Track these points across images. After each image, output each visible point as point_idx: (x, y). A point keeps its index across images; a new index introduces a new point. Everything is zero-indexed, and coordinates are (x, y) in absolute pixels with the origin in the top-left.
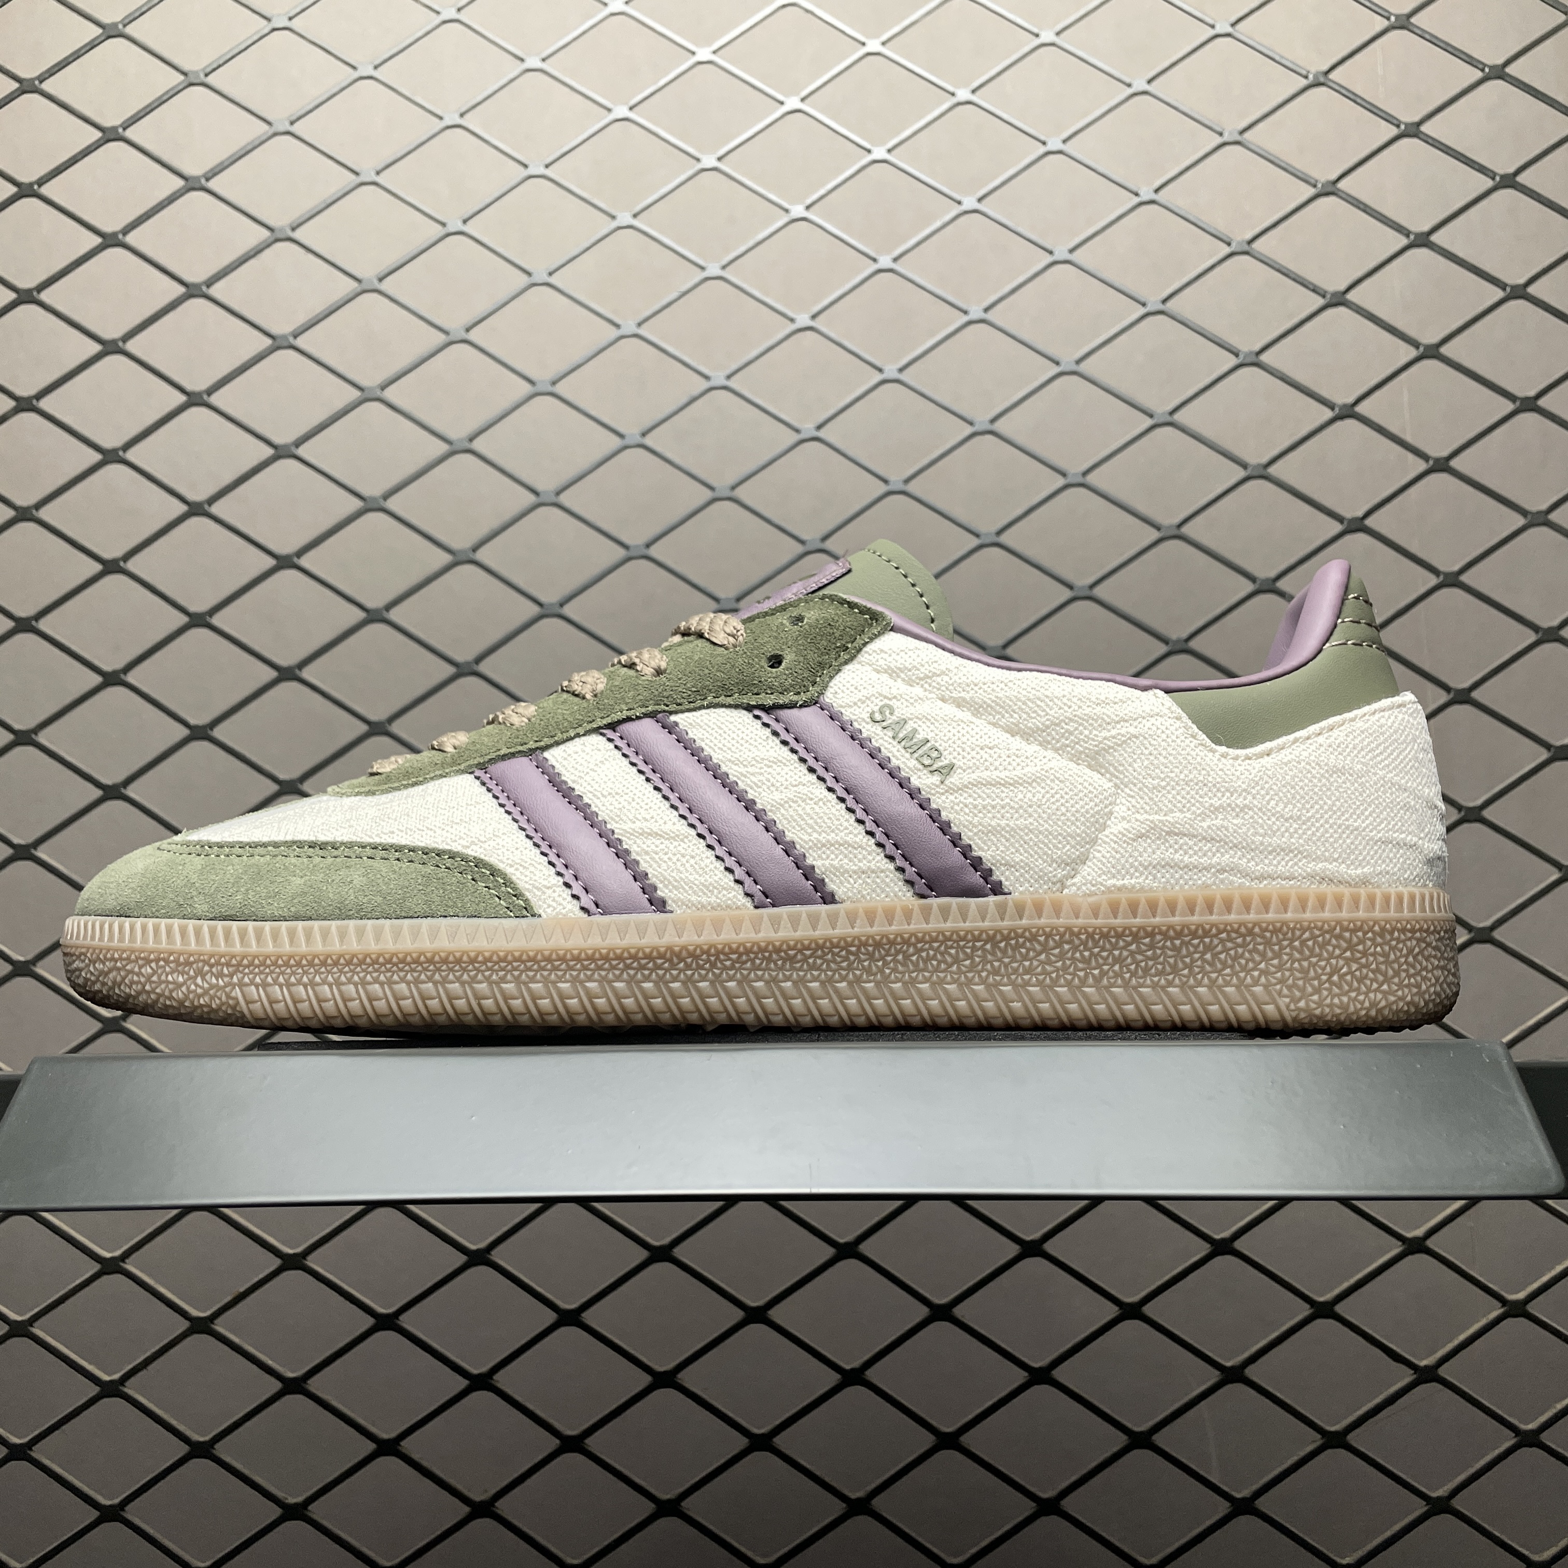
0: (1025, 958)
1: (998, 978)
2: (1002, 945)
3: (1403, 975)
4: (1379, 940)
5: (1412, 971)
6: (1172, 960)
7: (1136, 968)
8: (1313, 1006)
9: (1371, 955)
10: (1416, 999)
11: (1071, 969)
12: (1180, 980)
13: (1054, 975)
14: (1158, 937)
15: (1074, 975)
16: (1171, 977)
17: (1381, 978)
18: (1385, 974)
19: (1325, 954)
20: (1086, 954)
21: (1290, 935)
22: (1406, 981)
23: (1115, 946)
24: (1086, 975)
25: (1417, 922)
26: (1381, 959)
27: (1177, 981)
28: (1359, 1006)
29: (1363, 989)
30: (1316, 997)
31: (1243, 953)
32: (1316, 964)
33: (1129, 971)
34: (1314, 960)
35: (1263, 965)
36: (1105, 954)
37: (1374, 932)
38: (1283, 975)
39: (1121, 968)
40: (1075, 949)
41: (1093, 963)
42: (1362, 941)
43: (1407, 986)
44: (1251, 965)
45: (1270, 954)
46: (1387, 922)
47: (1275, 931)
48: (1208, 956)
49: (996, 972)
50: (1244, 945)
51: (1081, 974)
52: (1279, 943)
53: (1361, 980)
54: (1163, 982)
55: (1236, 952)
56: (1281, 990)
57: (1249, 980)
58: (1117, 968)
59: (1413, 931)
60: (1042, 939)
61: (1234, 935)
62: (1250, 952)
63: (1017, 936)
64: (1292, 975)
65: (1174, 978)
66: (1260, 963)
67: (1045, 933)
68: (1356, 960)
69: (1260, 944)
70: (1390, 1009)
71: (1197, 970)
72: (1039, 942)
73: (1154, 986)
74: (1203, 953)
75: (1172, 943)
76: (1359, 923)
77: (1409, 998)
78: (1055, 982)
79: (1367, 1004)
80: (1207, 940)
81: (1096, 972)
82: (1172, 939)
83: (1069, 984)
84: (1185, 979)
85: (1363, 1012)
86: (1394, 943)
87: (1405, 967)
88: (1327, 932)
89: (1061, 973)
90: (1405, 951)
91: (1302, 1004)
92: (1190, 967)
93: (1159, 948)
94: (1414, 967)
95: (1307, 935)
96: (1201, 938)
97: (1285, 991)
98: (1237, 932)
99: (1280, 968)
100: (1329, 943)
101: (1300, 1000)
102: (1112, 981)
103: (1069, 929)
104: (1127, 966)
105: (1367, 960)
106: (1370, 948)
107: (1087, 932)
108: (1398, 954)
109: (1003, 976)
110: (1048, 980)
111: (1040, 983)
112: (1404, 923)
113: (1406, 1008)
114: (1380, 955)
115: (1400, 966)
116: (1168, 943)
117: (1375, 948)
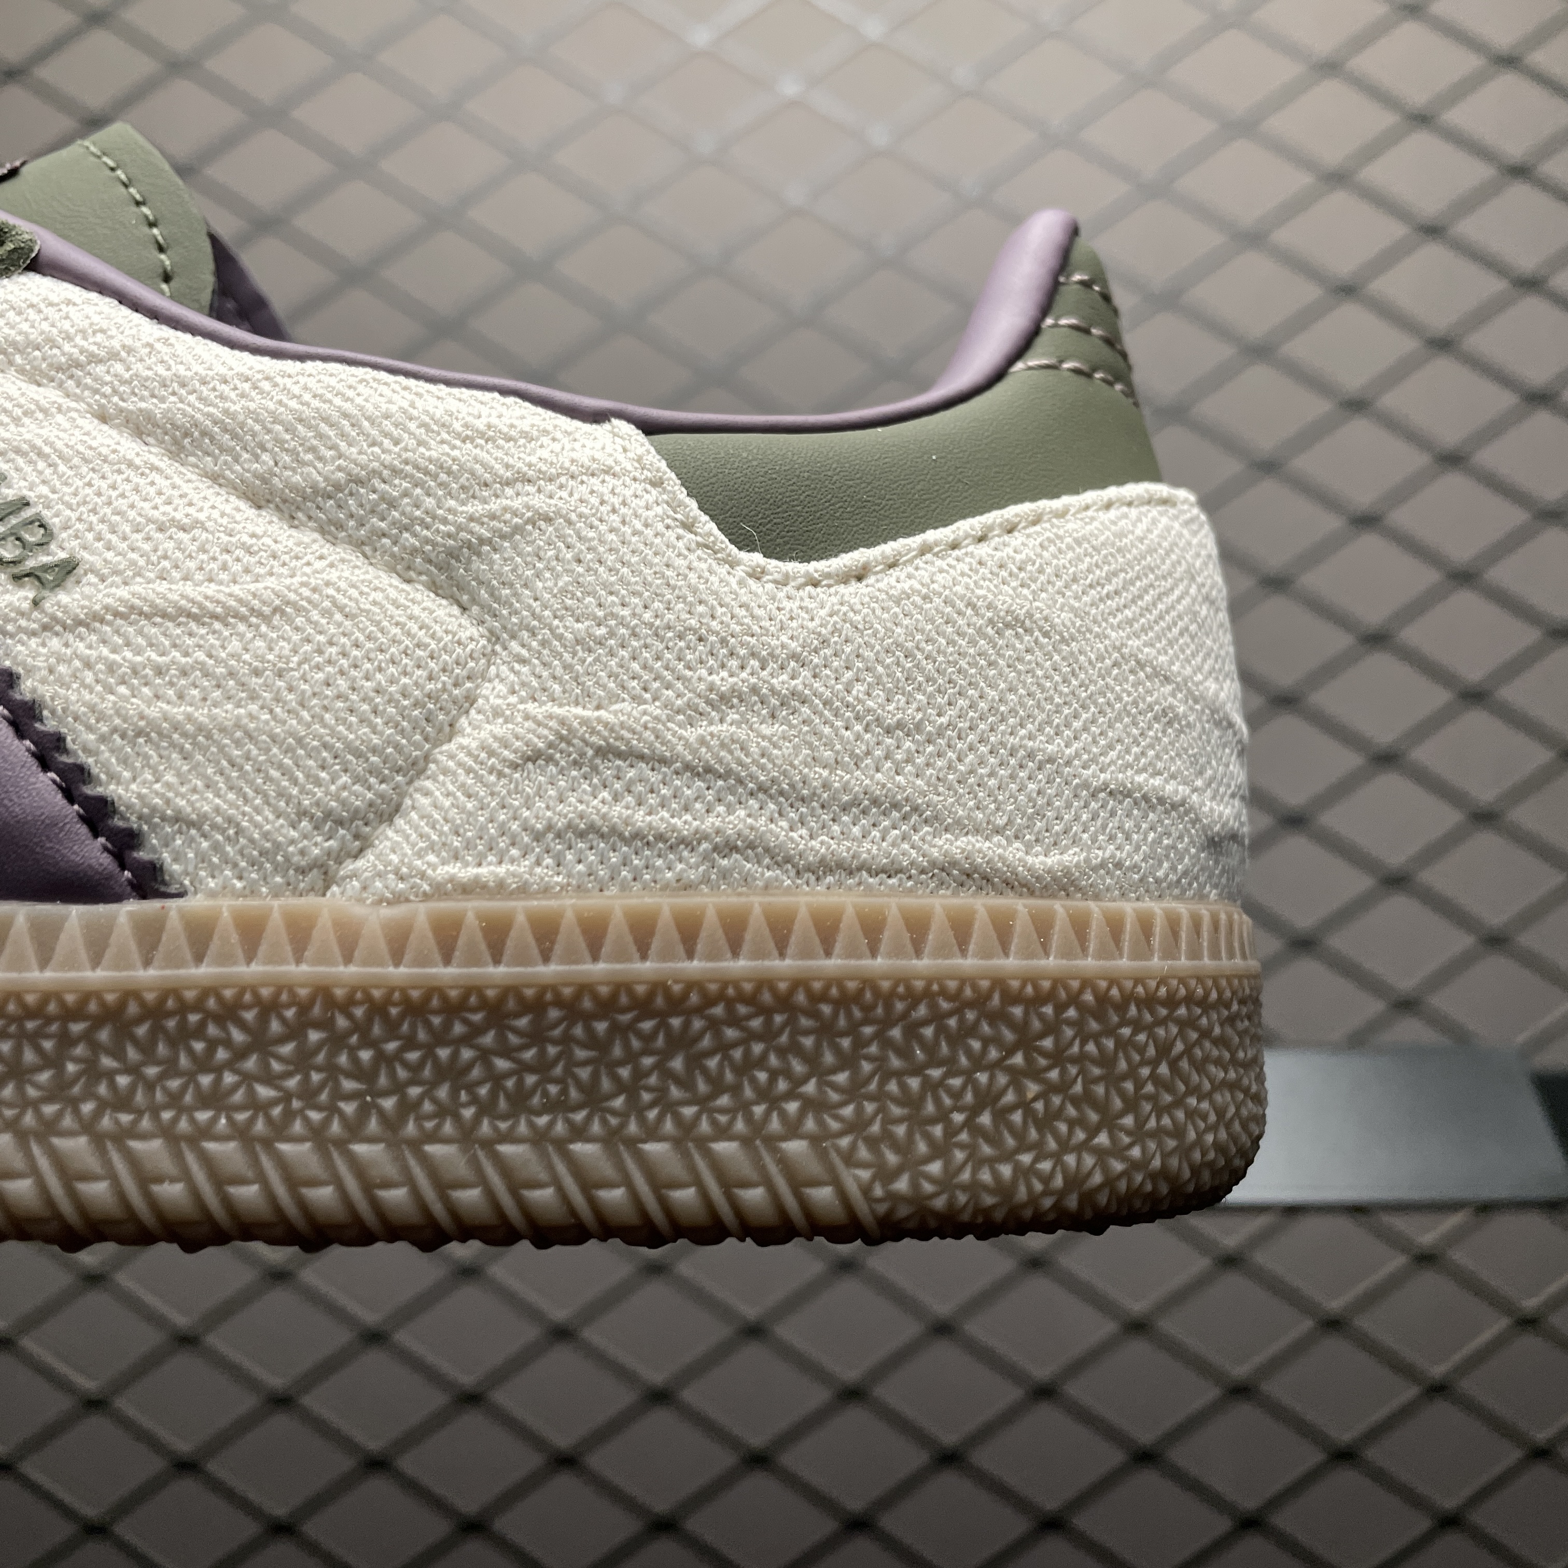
0: (204, 1064)
1: (125, 1118)
2: (141, 1031)
3: (1147, 1107)
4: (1094, 1025)
5: (1168, 1098)
6: (584, 1074)
7: (493, 1094)
8: (928, 1187)
9: (1074, 1060)
10: (1174, 1162)
11: (324, 1097)
12: (604, 1122)
13: (277, 1111)
14: (554, 1014)
15: (332, 1109)
16: (579, 1117)
17: (1093, 1117)
18: (1102, 1107)
19: (964, 1061)
20: (365, 1055)
21: (880, 1010)
22: (1152, 1123)
23: (440, 1038)
24: (364, 1111)
25: (1182, 981)
26: (1096, 1071)
27: (596, 1127)
28: (1038, 1187)
29: (1052, 1145)
30: (935, 1168)
31: (764, 1056)
32: (941, 1083)
33: (474, 1100)
34: (936, 1073)
35: (810, 1088)
36: (413, 1056)
37: (1082, 1008)
38: (859, 1110)
39: (454, 1093)
40: (337, 1041)
41: (383, 1080)
42: (1051, 1028)
43: (1154, 1134)
44: (782, 1085)
45: (829, 1058)
46: (1112, 982)
47: (844, 1001)
48: (677, 1064)
49: (122, 1102)
50: (768, 1035)
51: (349, 1108)
52: (853, 1030)
53: (1045, 1123)
54: (560, 1128)
55: (747, 1053)
56: (853, 1147)
57: (775, 1124)
58: (443, 1093)
59: (1171, 1002)
60: (249, 1016)
61: (742, 1010)
62: (782, 1052)
63: (184, 1008)
64: (882, 1110)
65: (589, 1119)
66: (805, 1080)
67: (258, 1001)
68: (1036, 1074)
69: (807, 1032)
70: (1113, 1191)
71: (646, 1097)
72: (242, 1025)
73: (539, 1139)
74: (666, 1055)
75: (589, 1030)
76: (1046, 985)
77: (1157, 1163)
78: (280, 1130)
79: (1058, 1182)
80: (676, 1022)
81: (388, 1103)
82: (588, 1018)
83: (317, 1134)
84: (614, 1121)
85: (1048, 1202)
86: (1126, 1031)
87: (1149, 1088)
88: (971, 1005)
89: (296, 1104)
90: (1151, 1051)
91: (902, 1185)
92: (631, 1090)
93: (555, 1042)
94: (1170, 1089)
95: (922, 1011)
96: (662, 1016)
97: (863, 1153)
98: (751, 1000)
99: (853, 1092)
100: (972, 1031)
101: (896, 1174)
102: (429, 1125)
103: (323, 992)
104: (471, 1088)
105: (1063, 1072)
106: (1071, 1044)
107: (369, 999)
108: (1137, 1058)
109: (140, 1113)
110: (260, 1126)
111: (242, 1134)
112: (1153, 984)
113: (1149, 1187)
114: (1094, 1062)
115: (1139, 1085)
116: (578, 1031)
117: (1082, 1045)
